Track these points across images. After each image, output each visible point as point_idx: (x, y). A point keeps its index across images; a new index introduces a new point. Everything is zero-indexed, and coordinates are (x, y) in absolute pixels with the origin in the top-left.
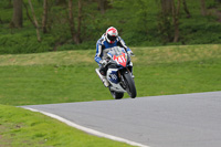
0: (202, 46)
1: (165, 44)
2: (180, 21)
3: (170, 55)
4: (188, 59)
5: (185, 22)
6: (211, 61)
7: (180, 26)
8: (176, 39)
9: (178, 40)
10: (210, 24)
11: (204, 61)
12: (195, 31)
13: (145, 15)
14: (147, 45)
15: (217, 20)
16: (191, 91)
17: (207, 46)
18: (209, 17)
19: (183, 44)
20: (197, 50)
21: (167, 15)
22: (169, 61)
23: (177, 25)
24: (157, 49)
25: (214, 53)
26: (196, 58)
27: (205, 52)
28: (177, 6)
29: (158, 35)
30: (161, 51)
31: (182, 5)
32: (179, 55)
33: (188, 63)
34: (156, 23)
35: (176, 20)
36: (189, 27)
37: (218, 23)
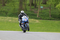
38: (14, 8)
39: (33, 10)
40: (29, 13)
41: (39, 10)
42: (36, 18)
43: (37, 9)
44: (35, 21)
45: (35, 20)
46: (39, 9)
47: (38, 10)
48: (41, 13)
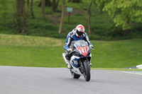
0: (39, 38)
1: (16, 34)
2: (28, 20)
3: (18, 41)
4: (30, 45)
5: (30, 21)
6: (44, 48)
7: (27, 24)
8: (23, 31)
9: (25, 32)
10: (46, 24)
11: (40, 48)
12: (36, 27)
13: (6, 14)
14: (5, 33)
15: (51, 22)
16: (29, 66)
17: (43, 38)
18: (46, 20)
19: (28, 35)
20: (36, 40)
21: (19, 15)
22: (17, 45)
23: (25, 22)
24: (10, 36)
25: (47, 43)
26: (34, 45)
27: (41, 41)
28: (26, 10)
29: (12, 28)
30: (12, 38)
31: (30, 10)
32: (24, 42)
33: (29, 48)
34: (12, 20)
35: (25, 19)
36: (32, 25)
37: (51, 24)
38: (4, 11)
39: (49, 16)
40: (41, 23)
41: (62, 17)
42: (57, 35)
43: (59, 14)
44: (55, 43)
45: (53, 40)
46: (63, 13)
47: (60, 16)
48: (69, 23)
